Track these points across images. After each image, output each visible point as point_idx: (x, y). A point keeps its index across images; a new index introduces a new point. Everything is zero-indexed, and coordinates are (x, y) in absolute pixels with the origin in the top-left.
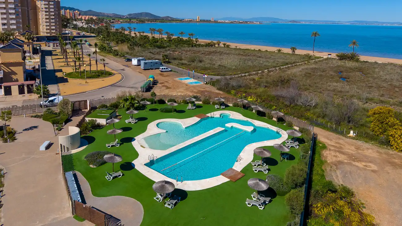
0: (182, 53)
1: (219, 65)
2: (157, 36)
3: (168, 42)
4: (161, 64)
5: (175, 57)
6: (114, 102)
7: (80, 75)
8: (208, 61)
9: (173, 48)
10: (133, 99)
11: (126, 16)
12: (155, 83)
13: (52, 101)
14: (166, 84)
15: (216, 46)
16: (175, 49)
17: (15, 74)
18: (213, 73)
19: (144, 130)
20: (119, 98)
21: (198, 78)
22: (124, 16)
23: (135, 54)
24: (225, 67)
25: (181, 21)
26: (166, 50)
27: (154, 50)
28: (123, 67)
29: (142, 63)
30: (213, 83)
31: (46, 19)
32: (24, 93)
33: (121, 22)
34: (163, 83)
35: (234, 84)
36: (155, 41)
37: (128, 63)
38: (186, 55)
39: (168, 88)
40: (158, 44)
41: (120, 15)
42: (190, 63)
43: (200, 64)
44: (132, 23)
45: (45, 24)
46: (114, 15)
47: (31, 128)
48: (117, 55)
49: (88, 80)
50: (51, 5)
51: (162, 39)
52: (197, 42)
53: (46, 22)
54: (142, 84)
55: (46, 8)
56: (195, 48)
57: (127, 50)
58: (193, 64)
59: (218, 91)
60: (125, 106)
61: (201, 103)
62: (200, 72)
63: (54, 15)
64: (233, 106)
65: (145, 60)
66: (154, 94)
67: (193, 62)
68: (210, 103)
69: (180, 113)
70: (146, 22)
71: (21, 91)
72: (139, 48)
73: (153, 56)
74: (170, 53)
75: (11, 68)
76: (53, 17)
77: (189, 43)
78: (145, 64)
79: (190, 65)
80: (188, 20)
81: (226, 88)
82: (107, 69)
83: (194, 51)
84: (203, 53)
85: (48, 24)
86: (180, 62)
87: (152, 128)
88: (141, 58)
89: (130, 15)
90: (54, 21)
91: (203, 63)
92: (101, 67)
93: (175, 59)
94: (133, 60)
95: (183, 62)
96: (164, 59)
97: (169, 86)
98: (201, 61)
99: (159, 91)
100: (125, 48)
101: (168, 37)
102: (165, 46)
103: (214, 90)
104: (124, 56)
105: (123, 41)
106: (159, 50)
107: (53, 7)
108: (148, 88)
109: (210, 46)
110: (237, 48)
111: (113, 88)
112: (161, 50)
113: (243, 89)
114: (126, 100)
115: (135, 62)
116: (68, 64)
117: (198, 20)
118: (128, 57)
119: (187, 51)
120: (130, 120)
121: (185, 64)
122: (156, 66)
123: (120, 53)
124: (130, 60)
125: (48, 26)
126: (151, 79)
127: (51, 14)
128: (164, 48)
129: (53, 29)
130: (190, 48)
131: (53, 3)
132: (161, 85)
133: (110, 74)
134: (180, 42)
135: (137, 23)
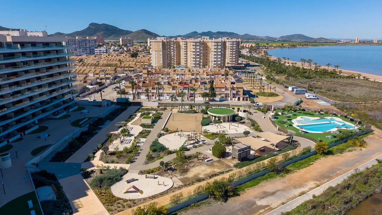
0: (323, 84)
1: (348, 95)
2: (306, 66)
3: (314, 73)
4: (306, 91)
5: (317, 87)
6: (283, 107)
7: (264, 94)
8: (340, 91)
9: (317, 79)
10: (292, 107)
11: (278, 38)
12: (301, 102)
13: (258, 104)
14: (307, 103)
15: (356, 78)
16: (319, 79)
17: (240, 92)
18: (339, 100)
19: (296, 118)
20: (286, 106)
21: (328, 102)
22: (276, 39)
23: (289, 83)
24: (351, 96)
25: (336, 43)
26: (312, 80)
27: (303, 80)
28: (283, 92)
29: (295, 90)
30: (335, 105)
31: (230, 54)
32: (244, 100)
33: (275, 47)
34: (306, 102)
35: (348, 106)
36: (305, 71)
37: (286, 89)
38: (327, 85)
39: (308, 105)
40: (306, 74)
41: (272, 38)
42: (326, 92)
43: (334, 93)
44: (284, 48)
45: (230, 58)
46: (268, 38)
47: (255, 112)
48: (279, 83)
49: (268, 98)
50: (235, 44)
51: (310, 70)
52: (340, 73)
53: (230, 56)
54: (295, 102)
55: (231, 47)
56: (336, 80)
57: (285, 80)
58: (329, 93)
59: (337, 109)
60: (288, 109)
61: (324, 113)
62: (331, 98)
63: (235, 52)
64: (341, 116)
65: (297, 88)
66: (301, 106)
67: (329, 91)
68: (328, 114)
69: (312, 115)
70: (298, 46)
71: (243, 100)
72: (293, 78)
73: (302, 85)
74: (314, 83)
75: (239, 89)
76: (235, 53)
77: (333, 74)
78: (297, 90)
79: (326, 93)
80: (344, 41)
81: (342, 108)
82: (276, 93)
83: (334, 82)
84: (340, 85)
85: (231, 58)
86: (320, 90)
87: (299, 118)
88: (294, 87)
89: (282, 37)
90: (235, 55)
91: (336, 92)
92: (273, 91)
93: (316, 88)
94: (289, 87)
95: (322, 90)
96: (309, 88)
97: (309, 104)
98: (335, 91)
99: (303, 105)
100: (282, 78)
101: (316, 68)
102: (312, 76)
103: (335, 109)
104: (283, 84)
105: (281, 72)
106: (306, 80)
107: (235, 46)
108: (298, 104)
109: (350, 78)
110: (376, 81)
111: (280, 102)
112: (308, 80)
113: (352, 110)
114: (289, 107)
115: (290, 89)
116: (254, 88)
117: (356, 42)
118: (286, 85)
119: (328, 82)
120: (290, 115)
121: (323, 92)
122: (303, 92)
123: (280, 82)
124: (287, 87)
125: (231, 59)
126: (300, 100)
127: (234, 50)
128: (311, 78)
129: (234, 61)
130: (332, 79)
131: (235, 43)
132: (304, 103)
133: (277, 95)
134: (325, 73)
135: (289, 47)
